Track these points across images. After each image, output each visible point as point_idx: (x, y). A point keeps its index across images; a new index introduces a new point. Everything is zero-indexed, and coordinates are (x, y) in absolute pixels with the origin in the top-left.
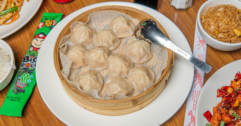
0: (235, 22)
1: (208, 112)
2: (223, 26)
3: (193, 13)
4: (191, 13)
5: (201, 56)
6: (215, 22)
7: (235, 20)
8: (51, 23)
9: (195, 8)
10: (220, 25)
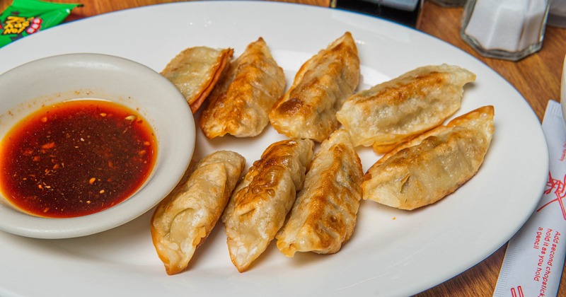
3: (543, 72)
4: (536, 74)
5: (547, 239)
8: (26, 24)
9: (552, 59)
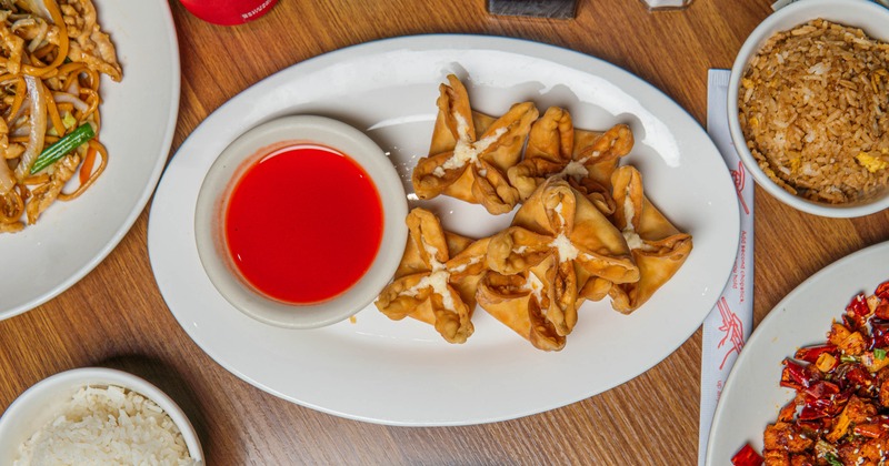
0: (865, 130)
1: (748, 448)
2: (821, 145)
6: (791, 125)
7: (864, 122)
10: (809, 139)
